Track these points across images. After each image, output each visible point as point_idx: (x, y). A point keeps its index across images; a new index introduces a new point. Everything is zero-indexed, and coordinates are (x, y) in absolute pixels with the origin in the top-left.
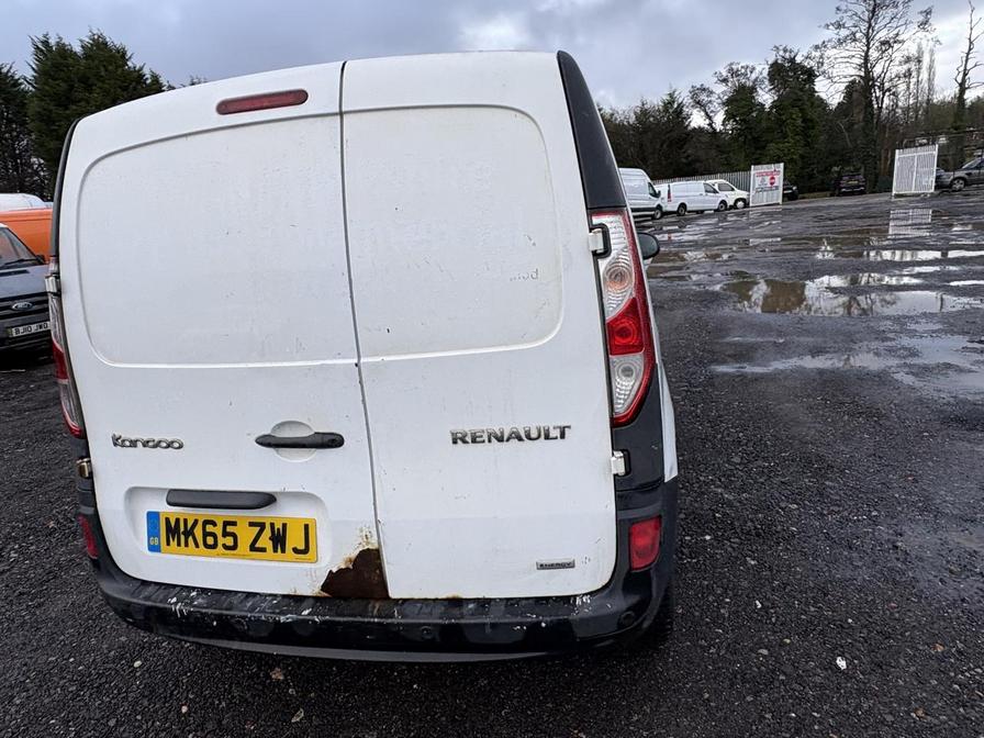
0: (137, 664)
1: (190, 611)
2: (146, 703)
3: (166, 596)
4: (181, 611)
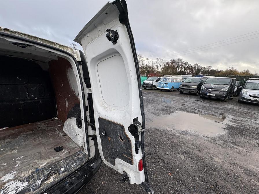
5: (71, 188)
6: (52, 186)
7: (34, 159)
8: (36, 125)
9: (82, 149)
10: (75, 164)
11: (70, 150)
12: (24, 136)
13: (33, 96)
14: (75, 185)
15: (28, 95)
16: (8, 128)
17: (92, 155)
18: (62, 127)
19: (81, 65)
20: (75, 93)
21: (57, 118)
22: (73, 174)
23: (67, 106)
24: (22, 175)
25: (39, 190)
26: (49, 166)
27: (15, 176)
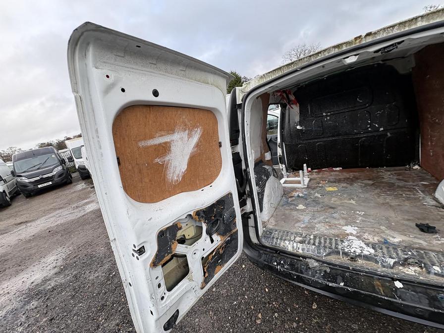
0: (244, 266)
1: (284, 271)
3: (271, 261)
4: (280, 269)
7: (380, 224)
8: (378, 172)
12: (362, 184)
13: (377, 125)
15: (370, 124)
16: (341, 168)
18: (431, 189)
21: (416, 167)
24: (366, 237)
25: (390, 271)
26: (406, 247)
27: (357, 233)
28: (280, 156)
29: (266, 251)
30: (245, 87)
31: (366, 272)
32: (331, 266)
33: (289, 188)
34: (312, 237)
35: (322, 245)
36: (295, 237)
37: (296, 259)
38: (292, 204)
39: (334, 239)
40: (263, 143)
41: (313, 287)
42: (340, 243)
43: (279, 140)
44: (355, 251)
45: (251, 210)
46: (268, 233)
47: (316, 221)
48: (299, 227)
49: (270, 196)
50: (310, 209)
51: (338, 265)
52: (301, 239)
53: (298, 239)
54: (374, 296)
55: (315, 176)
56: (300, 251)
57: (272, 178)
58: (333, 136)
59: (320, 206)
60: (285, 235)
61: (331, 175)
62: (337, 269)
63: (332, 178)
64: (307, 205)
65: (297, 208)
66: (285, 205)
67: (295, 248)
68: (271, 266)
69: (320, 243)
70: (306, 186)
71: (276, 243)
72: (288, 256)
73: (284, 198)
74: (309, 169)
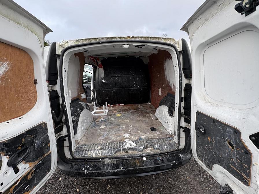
0: (60, 179)
1: (89, 172)
2: (66, 190)
3: (80, 168)
4: (86, 172)
5: (162, 165)
6: (149, 155)
7: (138, 130)
8: (138, 106)
9: (171, 136)
10: (166, 147)
11: (162, 133)
12: (132, 112)
13: (137, 84)
14: (165, 164)
15: (135, 83)
16: (124, 104)
17: (182, 146)
18: (154, 112)
19: (182, 55)
20: (169, 83)
21: (150, 104)
22: (163, 154)
23: (160, 94)
24: (132, 138)
25: (142, 153)
26: (147, 139)
27: (129, 137)
28: (92, 97)
29: (77, 162)
30: (64, 44)
31: (133, 157)
32: (117, 159)
33: (97, 116)
34: (107, 144)
35: (113, 148)
36: (98, 147)
37: (97, 161)
38: (98, 126)
39: (119, 143)
40: (80, 87)
41: (107, 176)
42: (121, 144)
43: (92, 87)
44: (128, 147)
45: (67, 134)
46: (80, 149)
47: (110, 134)
48: (101, 140)
49: (83, 122)
50: (107, 127)
51: (120, 157)
52: (101, 147)
53: (100, 147)
54: (136, 169)
55: (111, 108)
56: (100, 155)
57: (85, 110)
58: (120, 88)
59: (113, 125)
60: (91, 147)
61: (119, 108)
62: (120, 160)
63: (119, 109)
64: (106, 125)
65: (101, 128)
66: (93, 127)
67: (97, 154)
68: (80, 172)
69: (112, 147)
70: (106, 114)
71: (85, 154)
72: (92, 161)
73: (93, 122)
74: (109, 105)
